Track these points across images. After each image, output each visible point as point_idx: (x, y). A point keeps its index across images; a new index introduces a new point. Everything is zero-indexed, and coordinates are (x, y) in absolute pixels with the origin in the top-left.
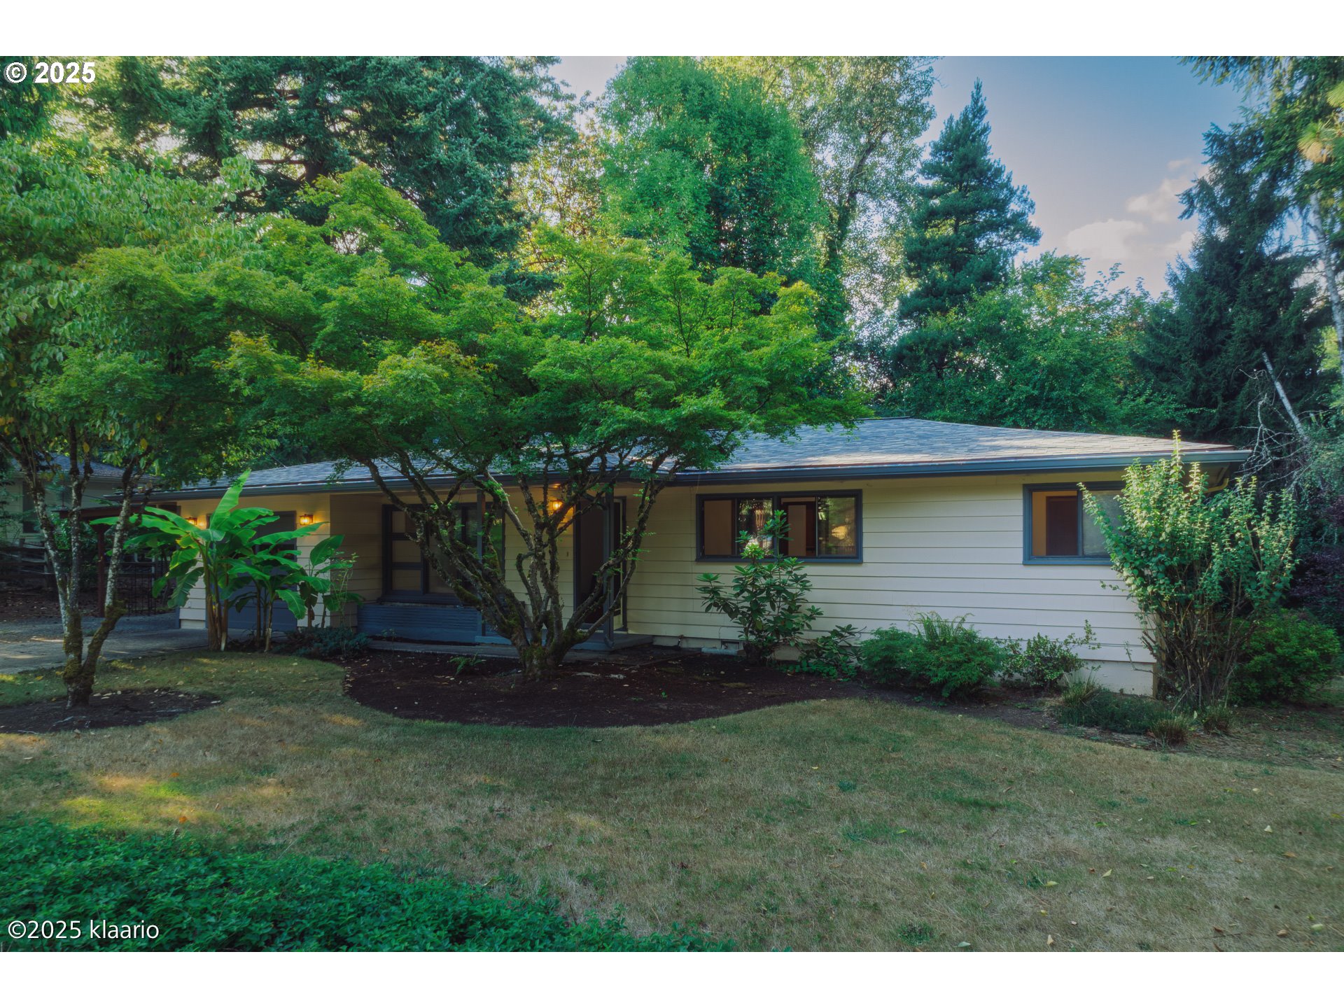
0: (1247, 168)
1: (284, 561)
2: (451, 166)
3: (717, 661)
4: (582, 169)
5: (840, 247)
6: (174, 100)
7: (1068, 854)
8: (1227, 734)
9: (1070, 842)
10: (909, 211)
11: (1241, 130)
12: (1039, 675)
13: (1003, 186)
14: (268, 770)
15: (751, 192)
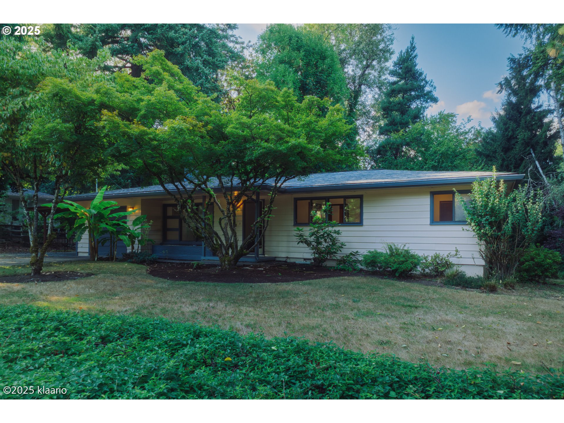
0: (525, 73)
1: (122, 224)
2: (192, 68)
3: (301, 266)
4: (247, 73)
5: (355, 108)
6: (77, 39)
7: (447, 321)
8: (513, 289)
9: (449, 318)
10: (383, 92)
11: (523, 56)
12: (436, 270)
13: (422, 80)
14: (116, 295)
15: (318, 82)
